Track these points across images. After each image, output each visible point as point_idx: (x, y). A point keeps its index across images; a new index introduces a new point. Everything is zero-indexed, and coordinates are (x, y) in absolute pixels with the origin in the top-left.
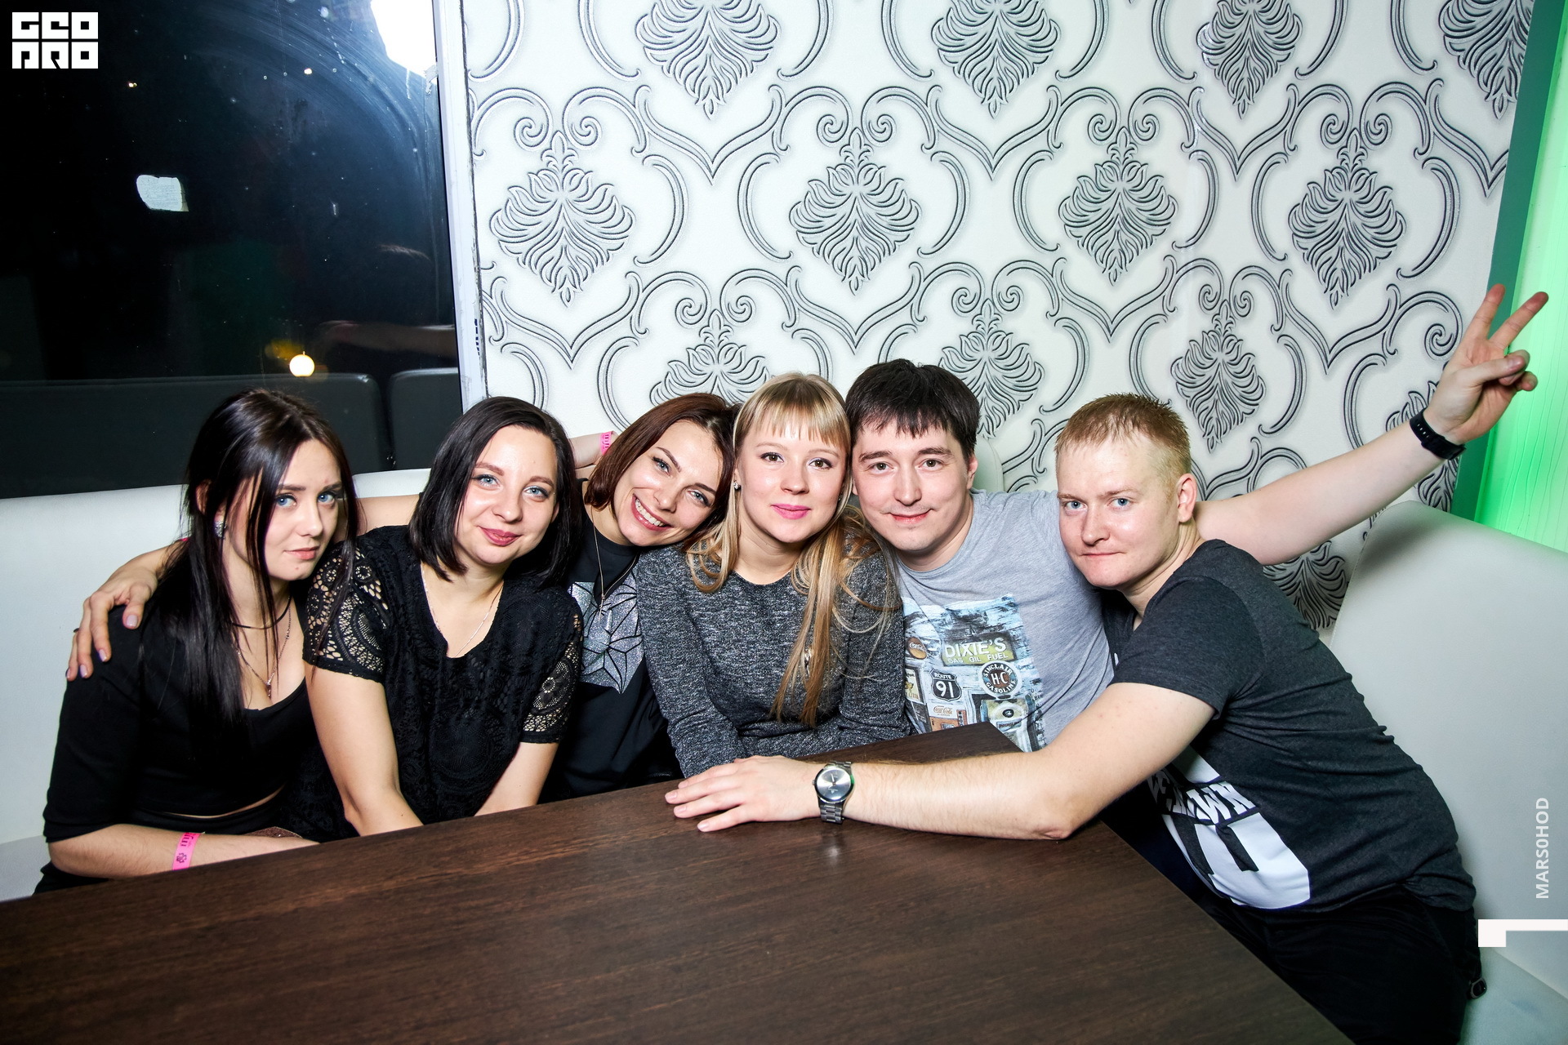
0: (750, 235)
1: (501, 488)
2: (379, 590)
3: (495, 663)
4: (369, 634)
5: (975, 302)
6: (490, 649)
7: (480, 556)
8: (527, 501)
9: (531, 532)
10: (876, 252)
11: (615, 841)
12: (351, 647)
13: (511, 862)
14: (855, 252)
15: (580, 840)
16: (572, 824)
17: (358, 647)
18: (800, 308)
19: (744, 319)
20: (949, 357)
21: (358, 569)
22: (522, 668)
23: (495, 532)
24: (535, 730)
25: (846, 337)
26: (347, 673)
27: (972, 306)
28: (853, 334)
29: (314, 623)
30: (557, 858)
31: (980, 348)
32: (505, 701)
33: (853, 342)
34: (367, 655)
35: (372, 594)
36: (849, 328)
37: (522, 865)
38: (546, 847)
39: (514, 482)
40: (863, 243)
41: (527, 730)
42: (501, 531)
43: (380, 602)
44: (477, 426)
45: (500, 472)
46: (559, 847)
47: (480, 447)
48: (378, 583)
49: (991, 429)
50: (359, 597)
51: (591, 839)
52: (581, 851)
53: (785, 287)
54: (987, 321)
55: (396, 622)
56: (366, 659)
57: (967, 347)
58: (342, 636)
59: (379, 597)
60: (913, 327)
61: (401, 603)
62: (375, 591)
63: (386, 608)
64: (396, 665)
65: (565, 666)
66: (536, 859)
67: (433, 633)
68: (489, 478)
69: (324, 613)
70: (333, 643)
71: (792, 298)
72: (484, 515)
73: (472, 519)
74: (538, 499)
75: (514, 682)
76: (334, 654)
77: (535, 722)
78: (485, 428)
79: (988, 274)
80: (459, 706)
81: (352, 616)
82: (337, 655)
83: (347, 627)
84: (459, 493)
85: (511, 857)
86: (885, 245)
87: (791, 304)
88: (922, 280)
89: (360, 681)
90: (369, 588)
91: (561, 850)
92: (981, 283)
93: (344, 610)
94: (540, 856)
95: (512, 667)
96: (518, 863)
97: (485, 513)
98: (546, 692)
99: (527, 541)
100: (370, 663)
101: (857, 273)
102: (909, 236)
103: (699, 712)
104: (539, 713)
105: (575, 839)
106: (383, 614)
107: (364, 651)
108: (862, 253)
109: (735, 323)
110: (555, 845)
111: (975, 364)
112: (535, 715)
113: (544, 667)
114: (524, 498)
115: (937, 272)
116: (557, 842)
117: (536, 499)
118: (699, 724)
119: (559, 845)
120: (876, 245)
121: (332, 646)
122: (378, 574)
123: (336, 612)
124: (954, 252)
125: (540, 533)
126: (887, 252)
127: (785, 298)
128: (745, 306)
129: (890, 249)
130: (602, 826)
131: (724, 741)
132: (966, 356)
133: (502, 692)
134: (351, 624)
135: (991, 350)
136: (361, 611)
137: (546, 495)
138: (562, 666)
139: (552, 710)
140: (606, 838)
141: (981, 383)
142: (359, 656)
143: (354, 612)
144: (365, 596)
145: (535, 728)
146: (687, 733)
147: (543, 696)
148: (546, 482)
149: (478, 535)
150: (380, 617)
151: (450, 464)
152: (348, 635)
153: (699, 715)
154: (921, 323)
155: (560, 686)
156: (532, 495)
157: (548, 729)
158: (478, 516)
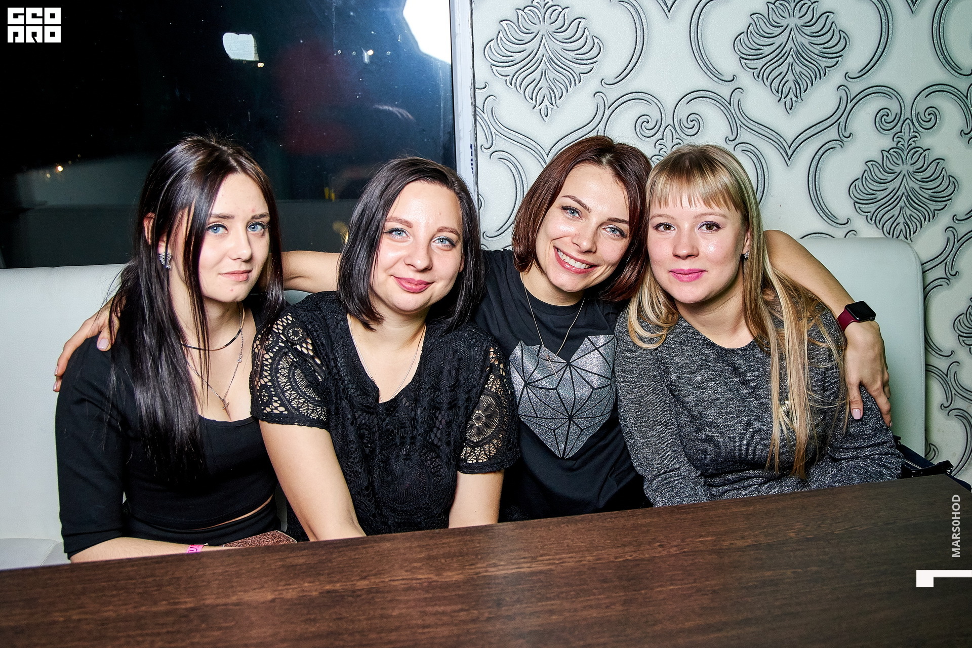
0: (700, 61)
1: (411, 239)
2: (310, 347)
3: (425, 402)
4: (307, 387)
5: (896, 121)
6: (419, 389)
7: (396, 304)
8: (436, 250)
9: (441, 279)
10: (809, 76)
11: (581, 561)
12: (292, 400)
13: (480, 573)
14: (790, 77)
15: (548, 557)
16: (539, 542)
17: (298, 399)
18: (742, 125)
19: (693, 133)
20: (872, 170)
21: (290, 331)
22: (450, 403)
23: (409, 281)
24: (477, 461)
25: (781, 151)
26: (293, 424)
27: (893, 124)
28: (787, 148)
29: (259, 383)
30: (524, 573)
31: (900, 162)
32: (439, 435)
33: (787, 155)
34: (308, 406)
35: (305, 351)
36: (784, 143)
37: (490, 576)
38: (513, 561)
39: (422, 233)
40: (798, 69)
41: (470, 462)
42: (413, 280)
43: (313, 358)
44: (386, 184)
45: (409, 225)
46: (527, 562)
47: (389, 203)
48: (309, 341)
49: (908, 235)
50: (293, 355)
51: (557, 557)
52: (547, 567)
53: (729, 106)
54: (907, 138)
55: (330, 373)
56: (308, 410)
57: (888, 162)
58: (283, 392)
59: (311, 354)
60: (840, 143)
61: (332, 357)
62: (307, 349)
63: (319, 362)
64: (337, 414)
65: (490, 400)
66: (503, 572)
67: (366, 381)
68: (399, 231)
69: (266, 374)
70: (277, 399)
71: (735, 116)
72: (396, 266)
73: (386, 270)
74: (446, 248)
75: (442, 418)
76: (279, 408)
77: (475, 453)
78: (392, 186)
79: (908, 95)
80: (396, 444)
81: (289, 373)
82: (282, 409)
83: (286, 383)
84: (373, 247)
85: (479, 568)
86: (817, 70)
87: (734, 121)
88: (849, 101)
89: (305, 429)
90: (302, 346)
91: (529, 565)
92: (902, 105)
93: (281, 368)
94: (507, 569)
95: (441, 403)
96: (485, 574)
97: (398, 264)
98: (477, 425)
99: (439, 289)
100: (312, 413)
101: (791, 95)
102: (838, 61)
103: (673, 470)
104: (474, 446)
105: (541, 556)
106: (317, 368)
107: (304, 402)
108: (797, 77)
109: (685, 137)
110: (522, 560)
111: (895, 176)
112: (473, 448)
113: (468, 400)
114: (432, 247)
115: (861, 95)
116: (524, 558)
117: (444, 248)
118: (674, 480)
119: (526, 560)
120: (809, 71)
121: (276, 401)
122: (309, 334)
123: (274, 371)
124: (880, 76)
125: (451, 279)
126: (818, 76)
127: (728, 116)
128: (694, 122)
129: (821, 74)
130: (568, 546)
131: (700, 495)
132: (887, 169)
133: (435, 426)
134: (289, 379)
135: (909, 164)
136: (296, 368)
137: (453, 245)
138: (486, 400)
139: (488, 440)
140: (572, 557)
141: (900, 193)
142: (301, 407)
143: (290, 369)
144: (300, 354)
145: (477, 460)
146: (665, 489)
147: (475, 429)
148: (452, 232)
149: (392, 284)
150: (315, 371)
151: (364, 222)
152: (288, 390)
153: (673, 472)
154: (847, 139)
155: (489, 417)
156: (440, 245)
157: (490, 459)
158: (391, 267)
